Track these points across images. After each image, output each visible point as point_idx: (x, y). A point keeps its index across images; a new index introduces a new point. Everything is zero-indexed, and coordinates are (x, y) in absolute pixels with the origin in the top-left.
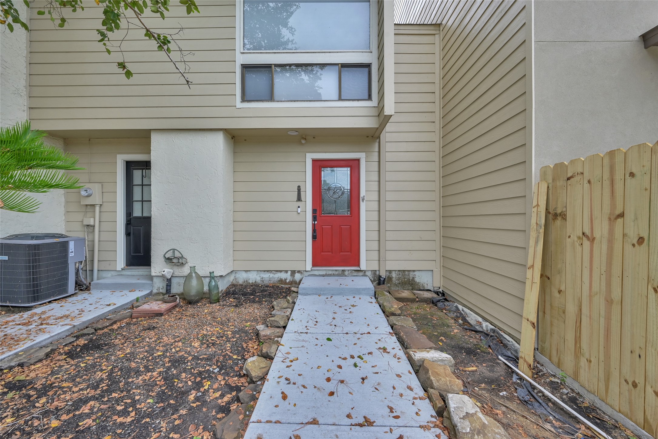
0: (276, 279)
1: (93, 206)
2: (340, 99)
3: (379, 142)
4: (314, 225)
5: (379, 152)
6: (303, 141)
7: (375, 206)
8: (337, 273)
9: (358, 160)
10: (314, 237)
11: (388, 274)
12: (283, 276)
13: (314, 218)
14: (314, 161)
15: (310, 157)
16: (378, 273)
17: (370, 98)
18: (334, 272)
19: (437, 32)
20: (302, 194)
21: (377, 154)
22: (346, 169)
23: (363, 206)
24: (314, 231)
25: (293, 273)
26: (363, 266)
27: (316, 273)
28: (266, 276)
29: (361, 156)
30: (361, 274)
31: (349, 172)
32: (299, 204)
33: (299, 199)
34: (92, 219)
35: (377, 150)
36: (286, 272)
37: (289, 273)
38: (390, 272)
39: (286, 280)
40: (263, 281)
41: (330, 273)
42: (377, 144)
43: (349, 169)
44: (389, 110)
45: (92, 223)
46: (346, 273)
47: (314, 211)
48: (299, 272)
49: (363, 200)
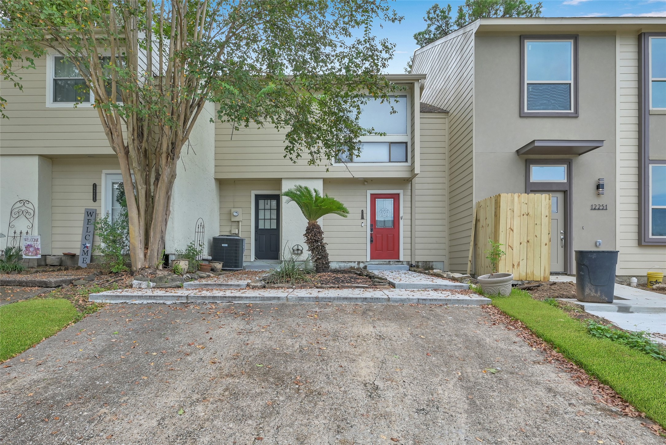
0: (348, 267)
1: (238, 222)
2: (390, 161)
3: (411, 183)
4: (371, 234)
5: (411, 189)
6: (366, 183)
7: (409, 222)
8: (385, 263)
9: (399, 194)
10: (371, 241)
11: (416, 263)
12: (353, 265)
13: (372, 230)
14: (371, 194)
15: (369, 192)
16: (410, 263)
17: (406, 161)
18: (384, 262)
19: (447, 117)
20: (365, 215)
21: (410, 191)
22: (391, 199)
23: (401, 222)
24: (371, 237)
25: (359, 263)
26: (401, 259)
27: (373, 263)
28: (342, 265)
29: (401, 192)
30: (400, 263)
31: (393, 201)
32: (363, 221)
33: (362, 218)
34: (237, 230)
35: (410, 188)
36: (355, 262)
37: (356, 263)
38: (418, 262)
39: (354, 267)
40: (340, 268)
41: (381, 263)
42: (410, 185)
43: (393, 199)
44: (417, 170)
45: (237, 233)
46: (391, 263)
47: (371, 225)
48: (362, 262)
49: (402, 218)
